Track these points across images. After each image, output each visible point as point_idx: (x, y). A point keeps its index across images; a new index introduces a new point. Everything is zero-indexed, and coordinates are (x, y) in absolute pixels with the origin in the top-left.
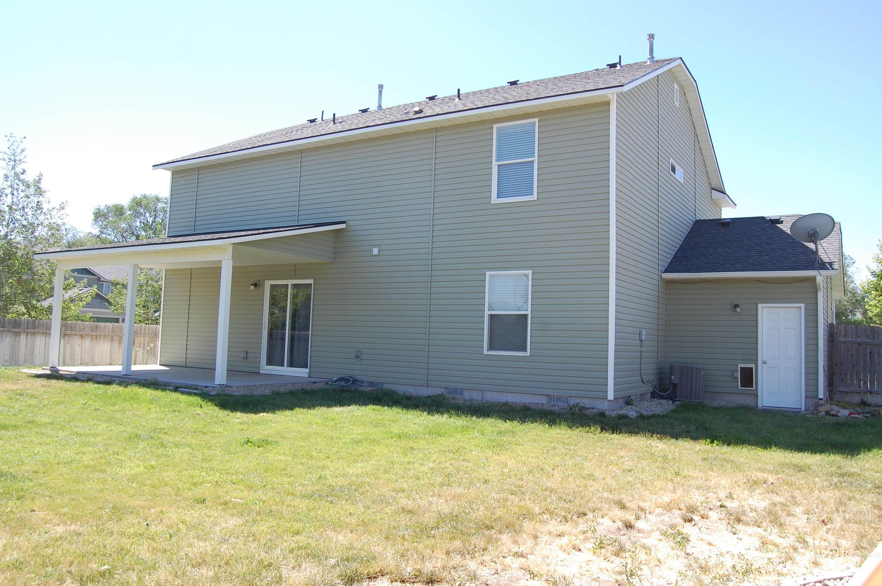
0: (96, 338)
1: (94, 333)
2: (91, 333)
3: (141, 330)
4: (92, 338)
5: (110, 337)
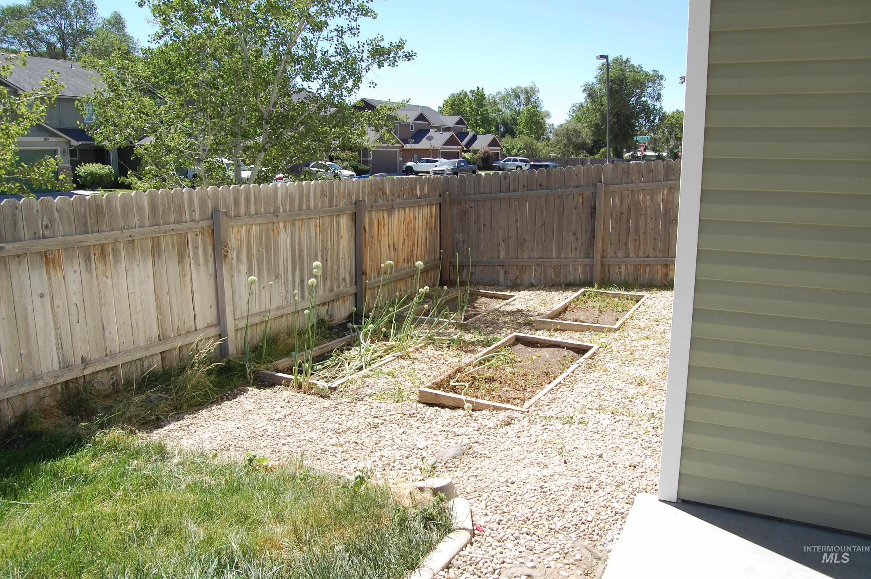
0: (103, 256)
1: (92, 239)
2: (79, 237)
3: (237, 203)
4: (88, 259)
5: (149, 242)
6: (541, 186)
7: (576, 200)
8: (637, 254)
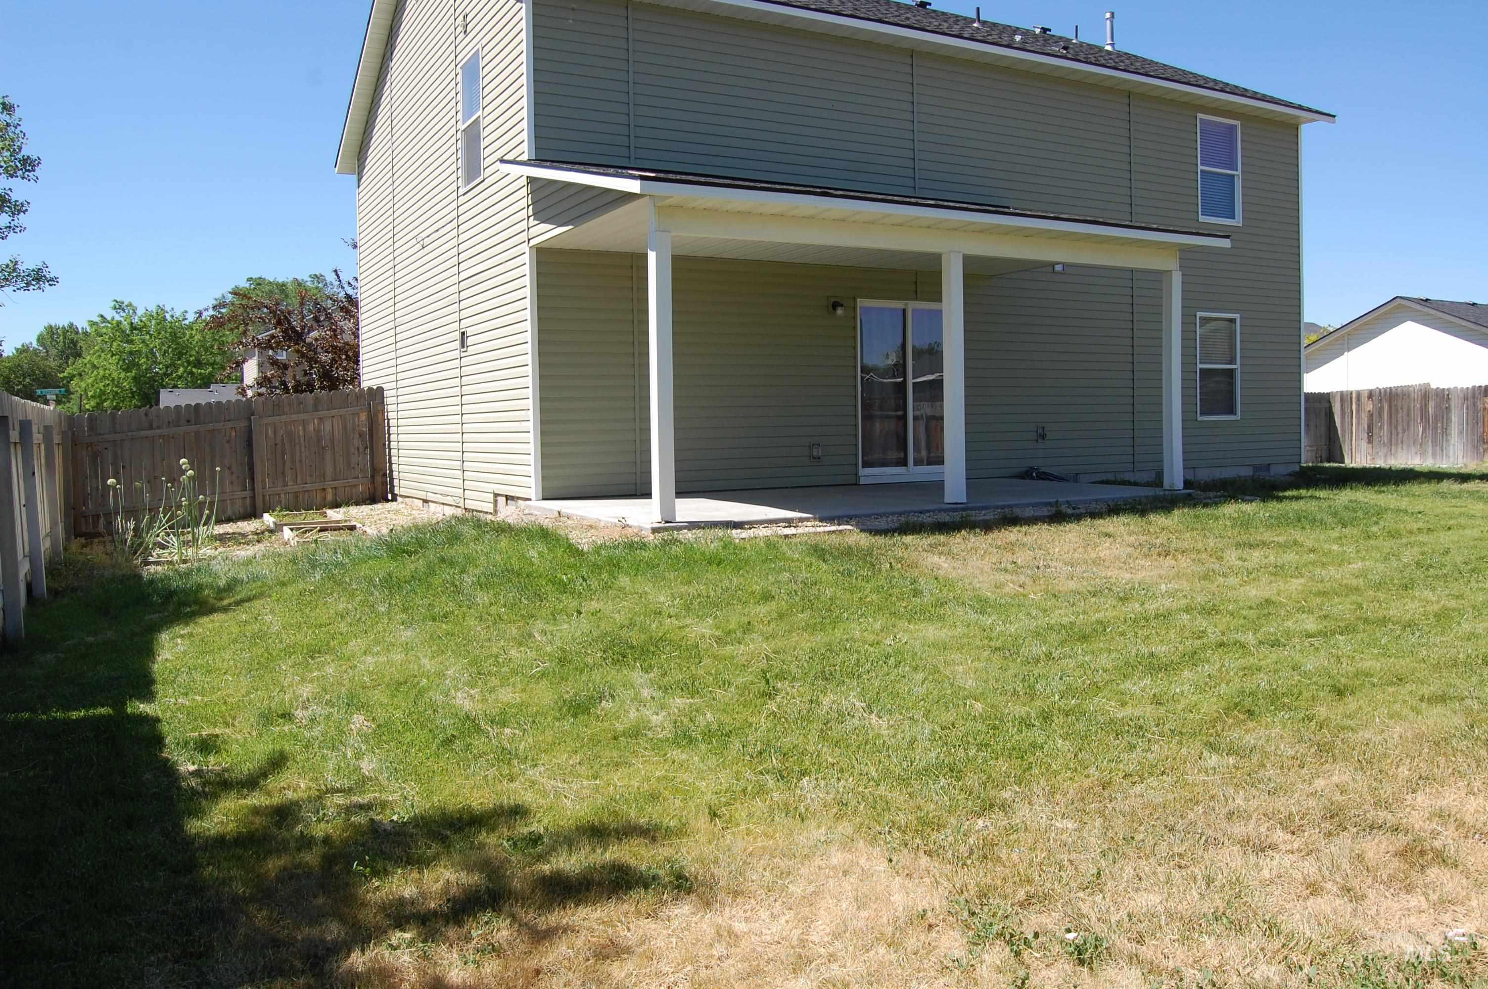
6: (188, 421)
7: (228, 434)
8: (295, 481)
